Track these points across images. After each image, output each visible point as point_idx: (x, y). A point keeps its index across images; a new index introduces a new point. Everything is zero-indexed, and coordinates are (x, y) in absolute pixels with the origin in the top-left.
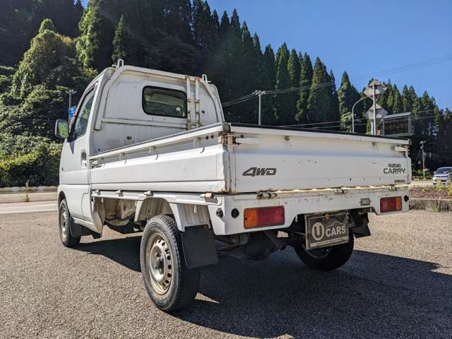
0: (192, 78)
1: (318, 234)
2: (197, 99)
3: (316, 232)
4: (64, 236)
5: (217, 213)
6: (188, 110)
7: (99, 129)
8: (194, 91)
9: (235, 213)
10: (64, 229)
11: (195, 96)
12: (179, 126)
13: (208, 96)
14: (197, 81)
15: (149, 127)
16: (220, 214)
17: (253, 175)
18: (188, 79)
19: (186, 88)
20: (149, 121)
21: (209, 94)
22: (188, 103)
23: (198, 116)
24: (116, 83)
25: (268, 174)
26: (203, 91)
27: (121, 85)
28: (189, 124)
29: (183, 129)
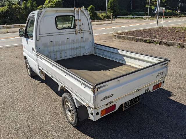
0: (77, 9)
1: (128, 105)
2: (80, 18)
3: (127, 105)
4: (29, 73)
5: (91, 113)
6: (76, 24)
7: (38, 40)
8: (78, 15)
9: (97, 114)
10: (29, 71)
11: (79, 17)
12: (72, 32)
13: (85, 16)
14: (79, 10)
15: (59, 35)
16: (92, 114)
17: (104, 100)
18: (75, 10)
19: (74, 14)
20: (59, 33)
21: (85, 15)
22: (76, 21)
23: (80, 27)
24: (43, 17)
25: (110, 97)
26: (82, 14)
27: (46, 18)
28: (76, 31)
29: (74, 33)
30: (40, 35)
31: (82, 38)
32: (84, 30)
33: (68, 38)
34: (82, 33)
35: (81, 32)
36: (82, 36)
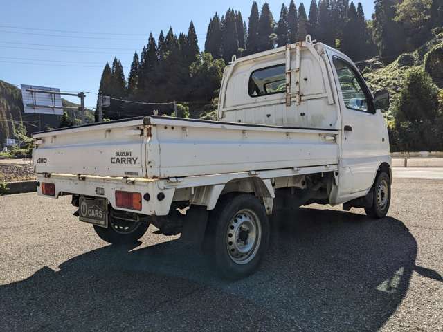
0: (294, 46)
6: (288, 83)
8: (296, 59)
11: (296, 64)
12: (278, 102)
13: (313, 59)
14: (297, 47)
18: (288, 49)
19: (286, 59)
20: (254, 103)
21: (313, 56)
22: (287, 75)
23: (298, 86)
26: (308, 55)
28: (289, 98)
29: (282, 103)
30: (225, 109)
31: (302, 114)
32: (309, 93)
33: (268, 114)
34: (302, 103)
35: (300, 101)
36: (302, 109)
